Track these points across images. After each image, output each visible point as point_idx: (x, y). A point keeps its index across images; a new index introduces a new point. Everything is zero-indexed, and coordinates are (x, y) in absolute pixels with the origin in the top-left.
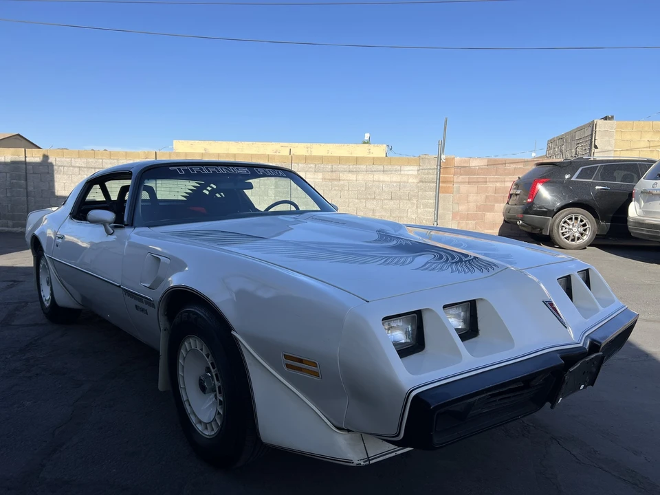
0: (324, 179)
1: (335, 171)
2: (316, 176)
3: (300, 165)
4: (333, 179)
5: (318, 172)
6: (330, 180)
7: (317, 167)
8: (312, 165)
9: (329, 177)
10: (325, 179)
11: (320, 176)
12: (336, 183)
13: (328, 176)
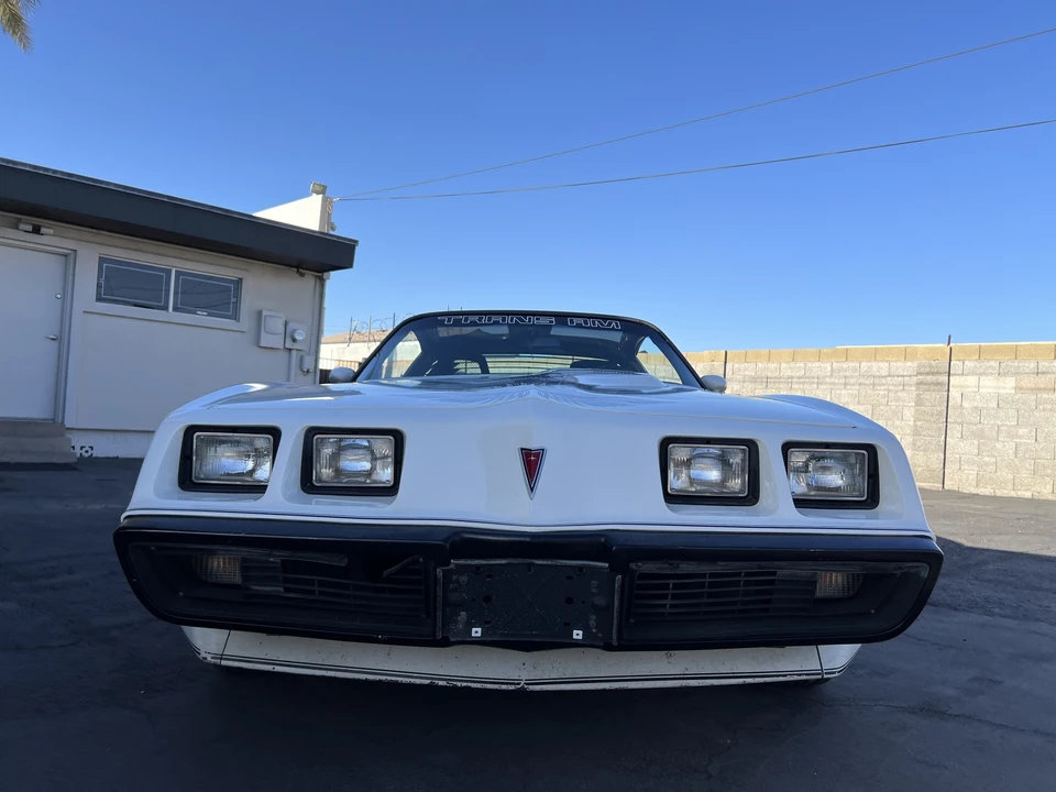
0: (1018, 388)
1: (1043, 373)
2: (1001, 384)
3: (967, 363)
4: (1039, 389)
5: (1006, 374)
6: (1032, 390)
7: (1003, 365)
8: (993, 364)
9: (1032, 386)
10: (1021, 388)
11: (1010, 382)
12: (1045, 396)
13: (1027, 382)
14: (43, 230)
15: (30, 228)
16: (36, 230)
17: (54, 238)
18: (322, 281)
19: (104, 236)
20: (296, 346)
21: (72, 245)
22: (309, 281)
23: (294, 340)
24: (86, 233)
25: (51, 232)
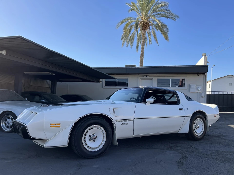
14: (147, 76)
15: (145, 76)
16: (146, 76)
17: (149, 77)
18: (205, 76)
19: (157, 75)
20: (199, 91)
21: (152, 78)
22: (201, 76)
23: (199, 90)
24: (155, 75)
25: (149, 76)
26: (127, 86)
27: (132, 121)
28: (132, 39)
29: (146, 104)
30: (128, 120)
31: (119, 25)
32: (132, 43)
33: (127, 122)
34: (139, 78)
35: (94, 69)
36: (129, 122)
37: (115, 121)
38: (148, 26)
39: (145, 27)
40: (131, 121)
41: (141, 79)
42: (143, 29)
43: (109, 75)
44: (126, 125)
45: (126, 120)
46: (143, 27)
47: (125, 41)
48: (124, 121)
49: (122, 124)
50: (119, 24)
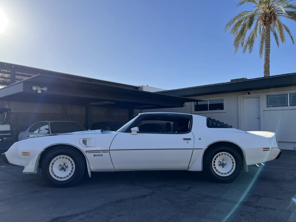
14: (250, 93)
15: (247, 93)
16: (249, 93)
17: (254, 94)
19: (266, 90)
21: (258, 95)
24: (262, 91)
25: (252, 93)
26: (223, 109)
27: (108, 152)
28: (251, 42)
29: (131, 133)
30: (101, 151)
31: (228, 26)
32: (251, 46)
33: (101, 153)
34: (239, 96)
35: (157, 93)
36: (103, 154)
37: (84, 152)
38: (273, 18)
39: (268, 20)
40: (105, 152)
41: (243, 99)
42: (265, 24)
43: (186, 98)
44: (99, 156)
45: (99, 151)
46: (264, 21)
47: (240, 45)
48: (97, 152)
49: (94, 155)
50: (228, 24)
